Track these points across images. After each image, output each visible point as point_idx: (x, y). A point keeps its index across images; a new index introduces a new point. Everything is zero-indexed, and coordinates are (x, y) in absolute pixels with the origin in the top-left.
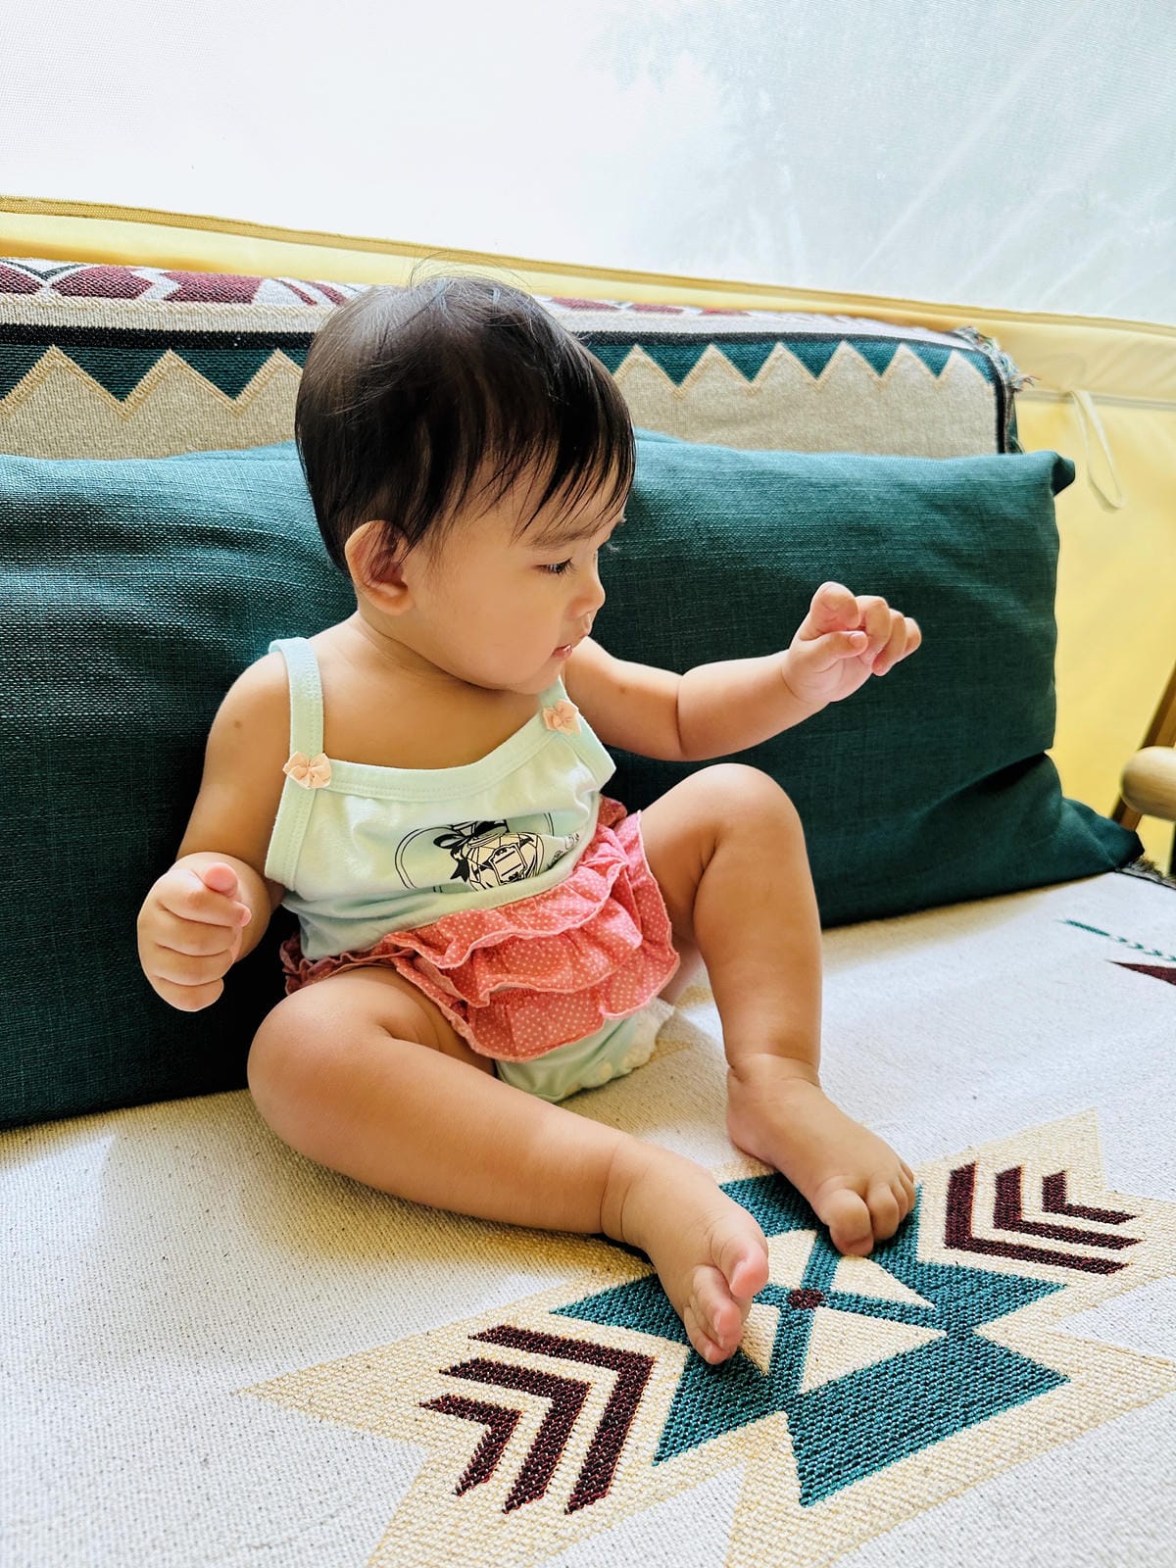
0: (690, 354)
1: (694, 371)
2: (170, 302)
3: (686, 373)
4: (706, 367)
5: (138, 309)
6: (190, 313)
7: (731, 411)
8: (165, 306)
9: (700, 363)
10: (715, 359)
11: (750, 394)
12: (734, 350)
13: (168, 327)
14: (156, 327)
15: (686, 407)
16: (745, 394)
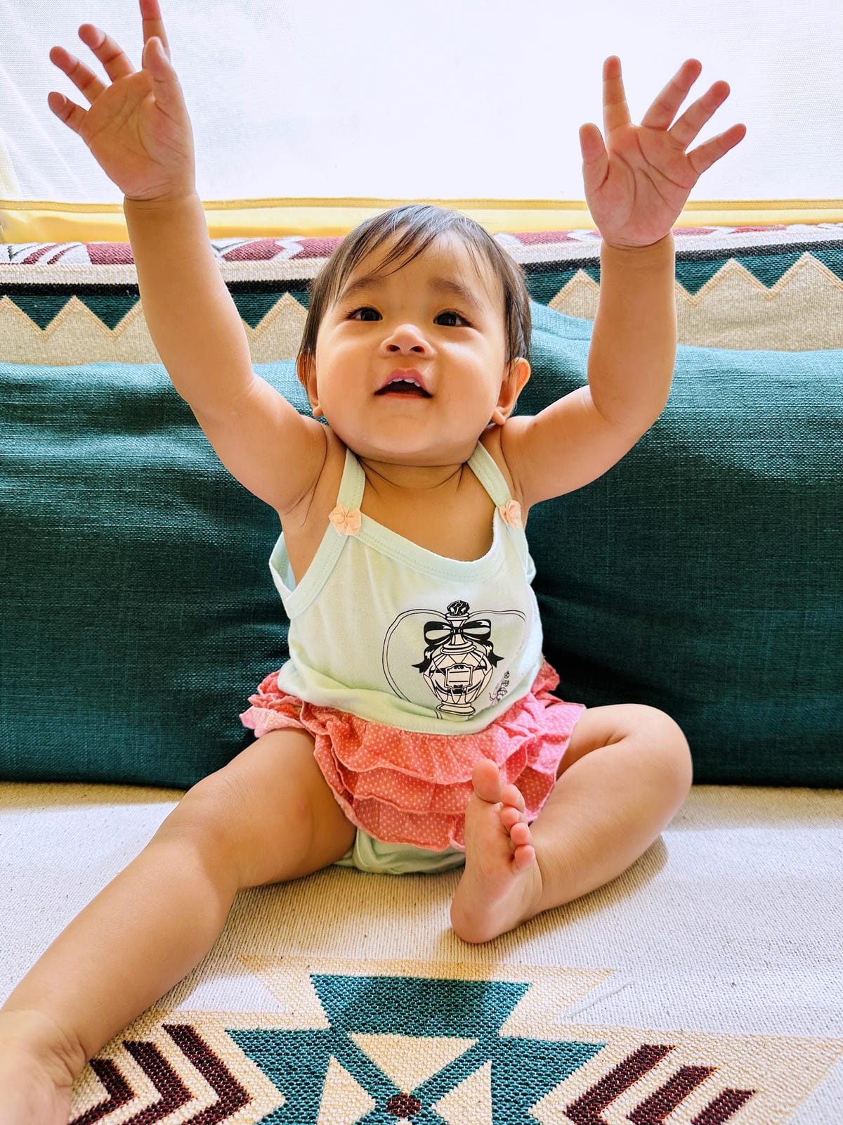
0: (708, 268)
1: (711, 281)
2: (292, 261)
3: (702, 283)
4: (723, 278)
5: (270, 267)
6: (304, 266)
7: (746, 313)
8: (289, 263)
9: (717, 275)
10: (735, 271)
11: (767, 299)
12: (756, 261)
13: (288, 278)
14: (280, 278)
15: (699, 313)
16: (762, 298)
